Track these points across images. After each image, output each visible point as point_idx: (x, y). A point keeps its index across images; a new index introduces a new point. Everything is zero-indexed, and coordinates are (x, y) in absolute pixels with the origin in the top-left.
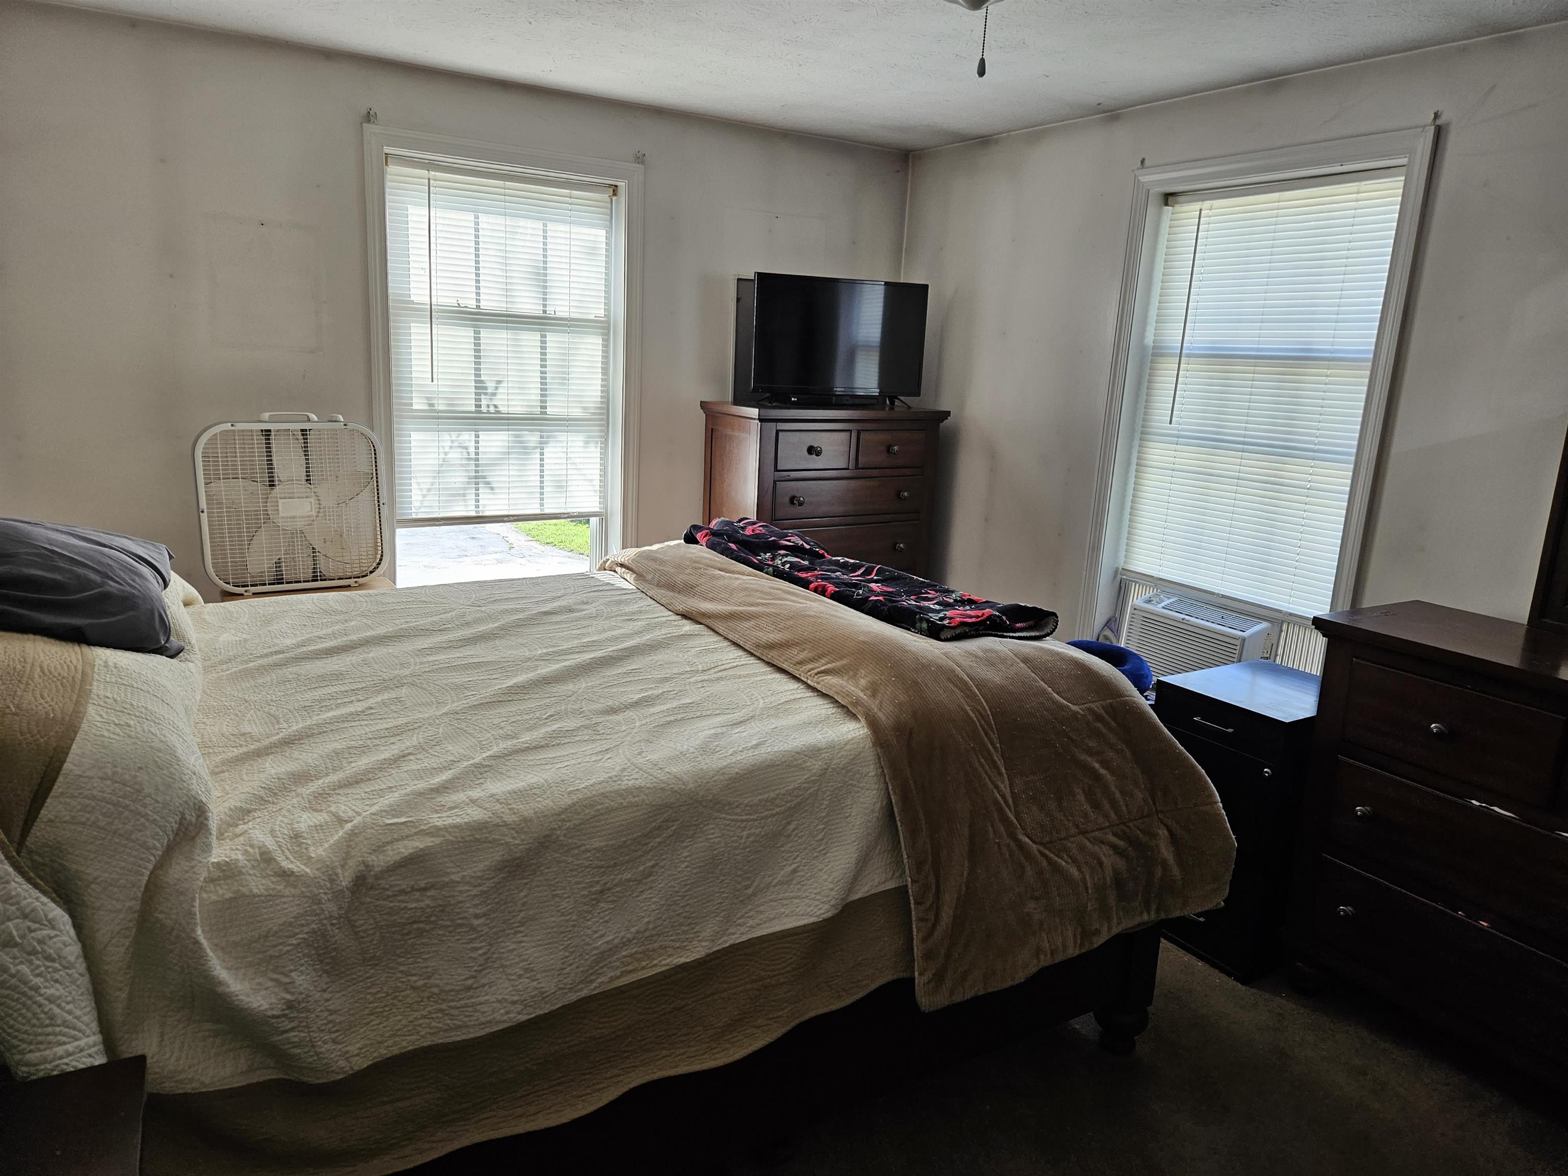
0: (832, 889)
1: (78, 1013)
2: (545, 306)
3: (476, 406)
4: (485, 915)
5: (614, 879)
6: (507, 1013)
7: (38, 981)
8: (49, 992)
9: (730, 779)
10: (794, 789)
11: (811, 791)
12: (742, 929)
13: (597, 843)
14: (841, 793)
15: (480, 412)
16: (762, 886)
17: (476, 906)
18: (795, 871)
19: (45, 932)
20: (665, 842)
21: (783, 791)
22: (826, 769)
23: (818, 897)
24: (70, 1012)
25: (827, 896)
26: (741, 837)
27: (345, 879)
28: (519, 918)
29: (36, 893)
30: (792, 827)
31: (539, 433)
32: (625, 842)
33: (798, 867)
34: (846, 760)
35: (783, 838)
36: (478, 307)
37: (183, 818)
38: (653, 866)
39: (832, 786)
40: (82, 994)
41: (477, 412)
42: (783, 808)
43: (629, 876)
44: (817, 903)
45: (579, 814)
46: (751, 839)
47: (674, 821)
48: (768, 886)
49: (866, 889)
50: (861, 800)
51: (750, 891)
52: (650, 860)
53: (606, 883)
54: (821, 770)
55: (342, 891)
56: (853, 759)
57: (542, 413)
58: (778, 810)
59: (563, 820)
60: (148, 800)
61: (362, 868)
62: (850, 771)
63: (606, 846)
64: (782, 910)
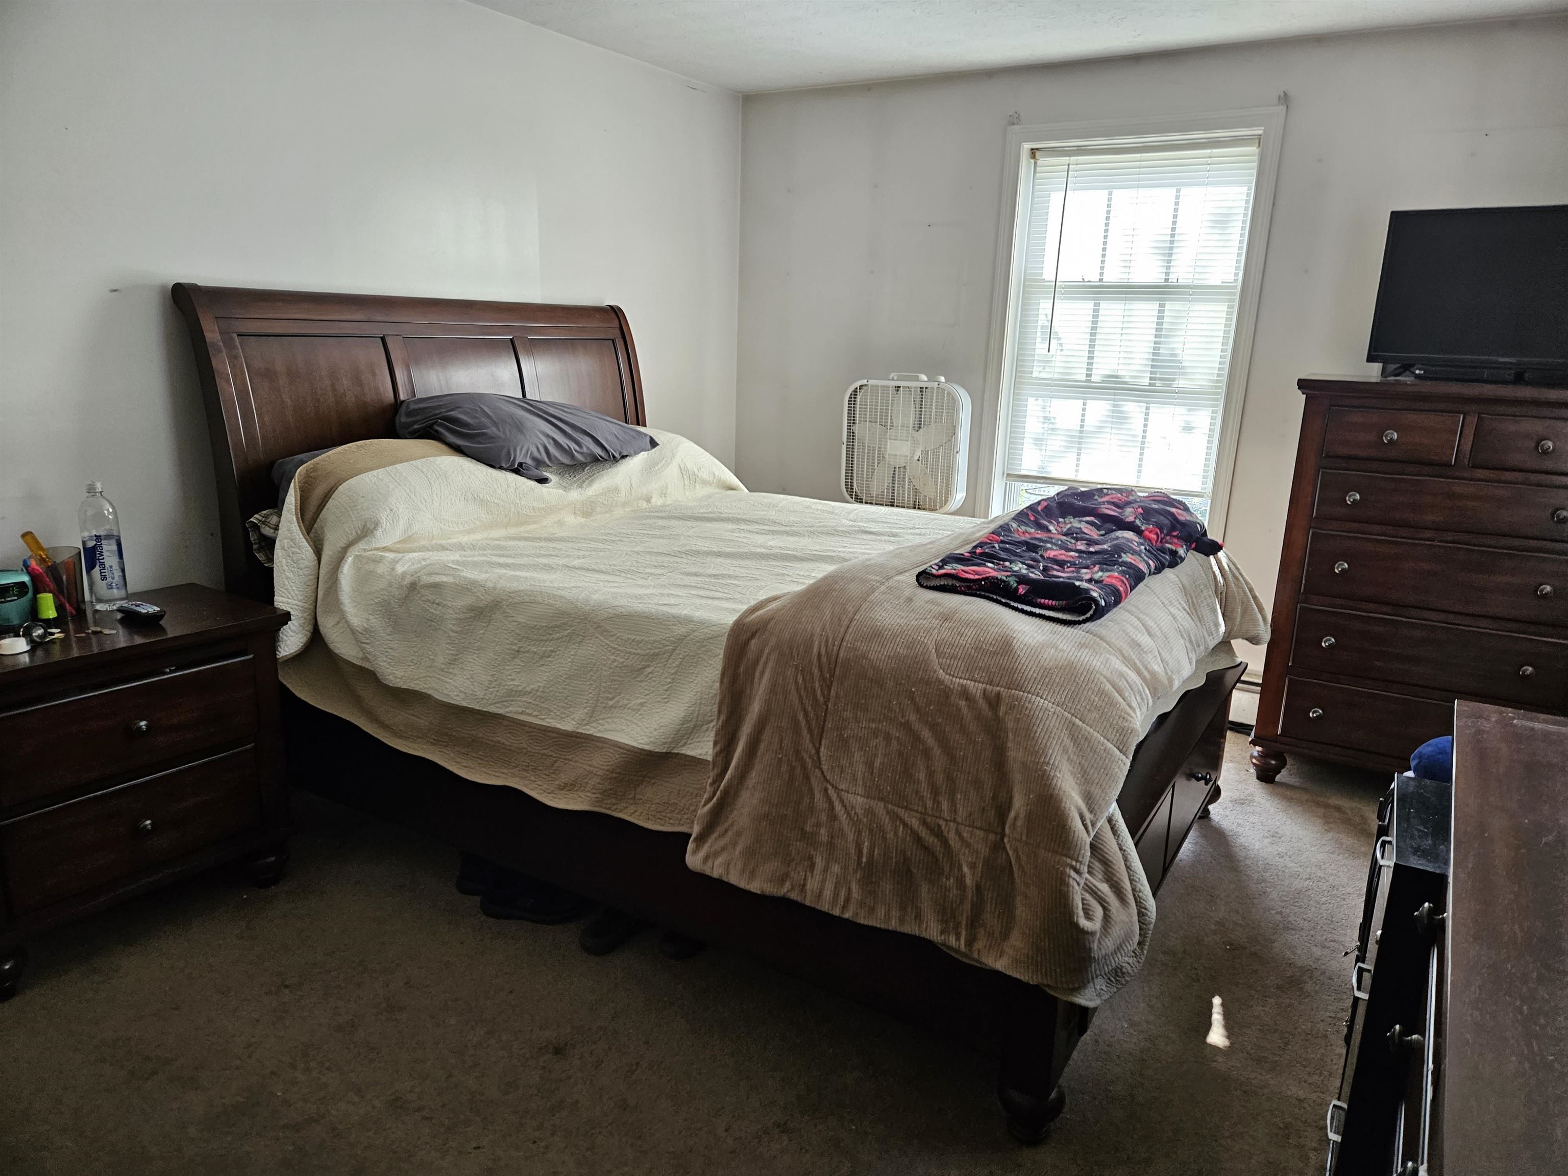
0: (655, 730)
1: (294, 588)
2: (1167, 274)
3: (1087, 375)
4: (457, 632)
5: (526, 647)
6: (458, 695)
7: (286, 568)
8: (288, 574)
9: (615, 614)
10: (655, 641)
11: (667, 648)
12: (600, 728)
13: (520, 619)
14: (691, 661)
15: (1090, 381)
16: (620, 704)
17: (454, 625)
18: (642, 704)
19: (297, 550)
20: (562, 638)
21: (647, 639)
22: (686, 637)
23: (646, 730)
24: (291, 587)
25: (651, 733)
26: (609, 659)
27: (407, 581)
28: (476, 645)
29: (299, 532)
30: (649, 670)
31: (1145, 405)
32: (535, 626)
33: (646, 702)
34: (703, 637)
35: (642, 676)
36: (1101, 280)
37: (365, 525)
38: (552, 651)
39: (685, 652)
40: (301, 582)
41: (1086, 381)
42: (643, 652)
43: (535, 650)
44: (643, 734)
45: (520, 597)
46: (615, 664)
47: (570, 626)
48: (624, 706)
49: (699, 751)
50: (705, 674)
51: (611, 703)
52: (551, 646)
53: (521, 647)
54: (681, 635)
55: (402, 586)
56: (711, 638)
57: (1150, 385)
58: (639, 651)
59: (511, 597)
60: (356, 512)
61: (417, 579)
62: (704, 646)
63: (525, 623)
64: (624, 728)
